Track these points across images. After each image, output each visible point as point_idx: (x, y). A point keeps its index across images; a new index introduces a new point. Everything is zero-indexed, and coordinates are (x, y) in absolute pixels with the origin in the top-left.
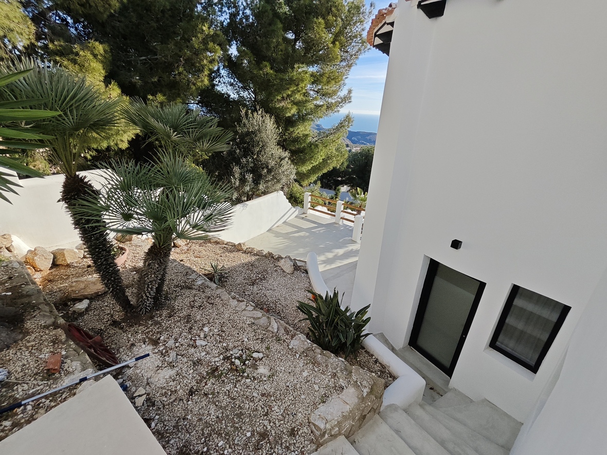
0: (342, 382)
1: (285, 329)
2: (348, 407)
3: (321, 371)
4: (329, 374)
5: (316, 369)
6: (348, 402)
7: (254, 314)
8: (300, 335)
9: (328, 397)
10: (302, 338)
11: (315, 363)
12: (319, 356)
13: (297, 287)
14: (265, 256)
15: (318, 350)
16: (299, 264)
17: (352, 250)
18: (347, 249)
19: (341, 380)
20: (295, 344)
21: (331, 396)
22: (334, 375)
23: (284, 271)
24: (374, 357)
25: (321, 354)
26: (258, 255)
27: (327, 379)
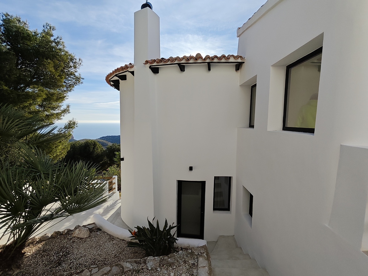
0: (191, 262)
1: (136, 262)
2: (206, 267)
3: (177, 266)
4: (182, 263)
5: (175, 267)
6: (205, 266)
7: (103, 271)
8: (149, 258)
9: (193, 274)
10: (152, 259)
11: (171, 265)
12: (169, 259)
13: (102, 242)
14: (52, 237)
15: (166, 258)
16: (90, 227)
17: (108, 206)
18: (103, 207)
19: (190, 261)
20: (151, 265)
21: (193, 272)
22: (185, 262)
23: (81, 239)
24: (179, 248)
25: (169, 258)
26: (43, 241)
27: (184, 267)
